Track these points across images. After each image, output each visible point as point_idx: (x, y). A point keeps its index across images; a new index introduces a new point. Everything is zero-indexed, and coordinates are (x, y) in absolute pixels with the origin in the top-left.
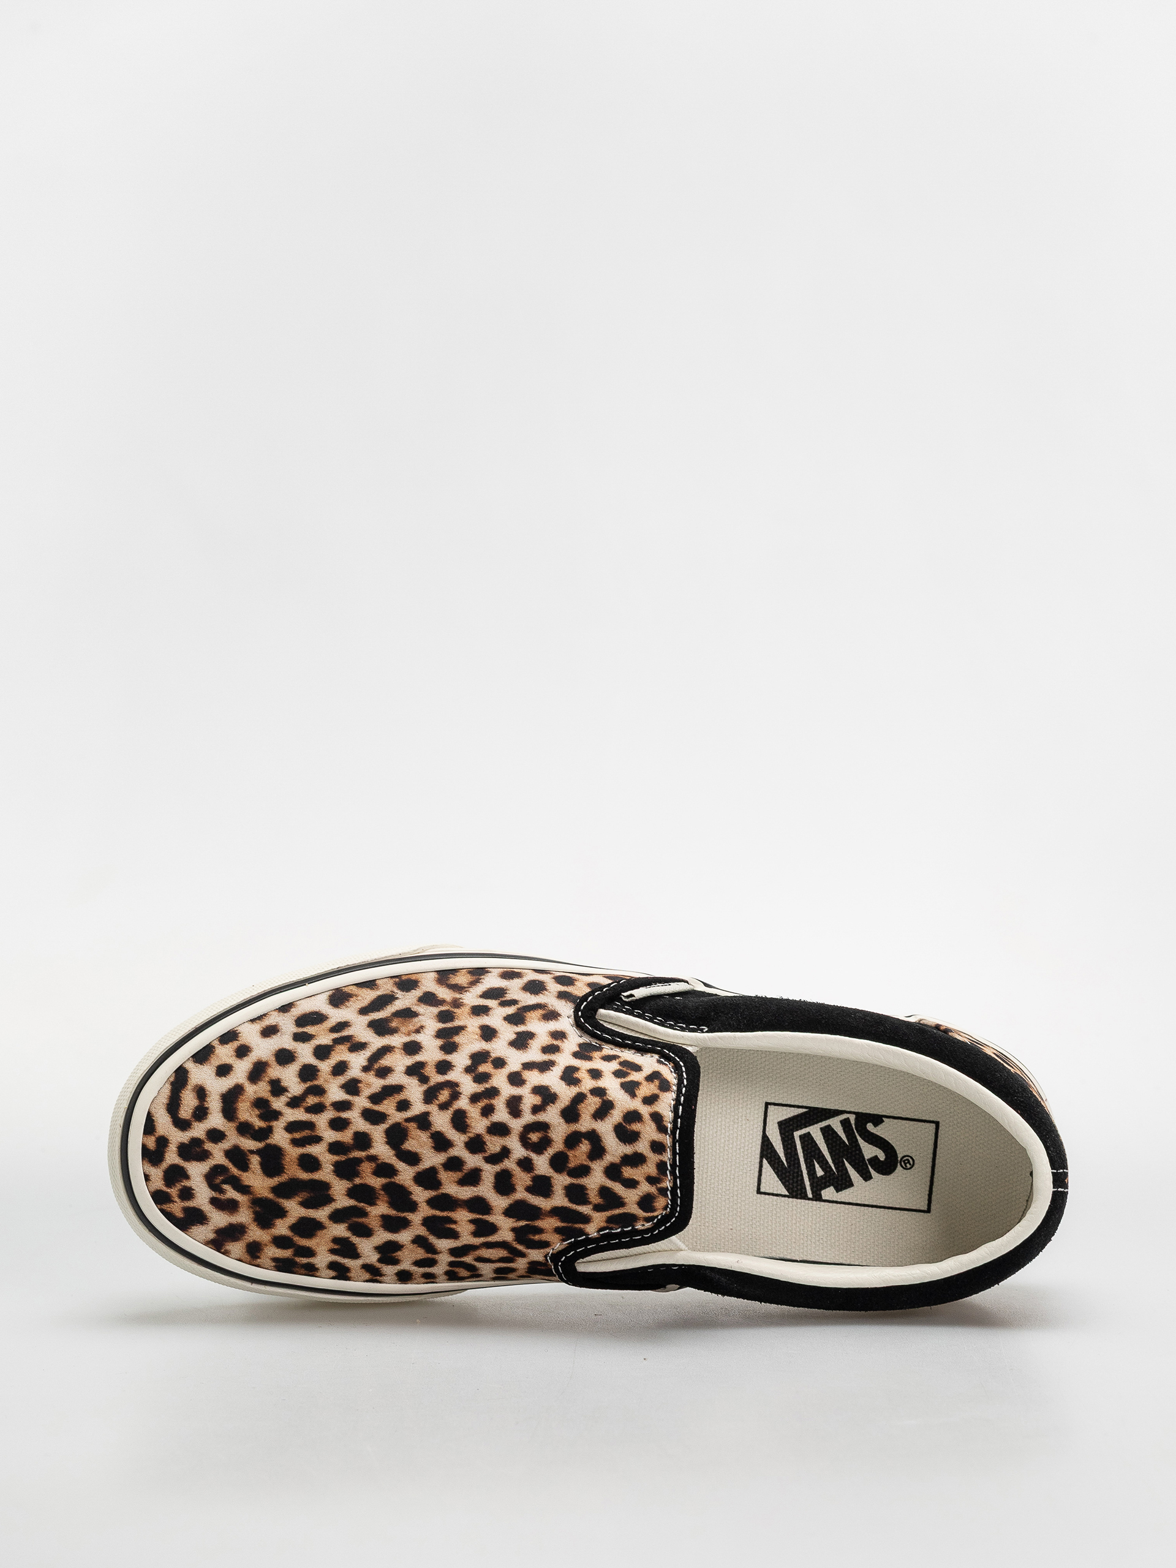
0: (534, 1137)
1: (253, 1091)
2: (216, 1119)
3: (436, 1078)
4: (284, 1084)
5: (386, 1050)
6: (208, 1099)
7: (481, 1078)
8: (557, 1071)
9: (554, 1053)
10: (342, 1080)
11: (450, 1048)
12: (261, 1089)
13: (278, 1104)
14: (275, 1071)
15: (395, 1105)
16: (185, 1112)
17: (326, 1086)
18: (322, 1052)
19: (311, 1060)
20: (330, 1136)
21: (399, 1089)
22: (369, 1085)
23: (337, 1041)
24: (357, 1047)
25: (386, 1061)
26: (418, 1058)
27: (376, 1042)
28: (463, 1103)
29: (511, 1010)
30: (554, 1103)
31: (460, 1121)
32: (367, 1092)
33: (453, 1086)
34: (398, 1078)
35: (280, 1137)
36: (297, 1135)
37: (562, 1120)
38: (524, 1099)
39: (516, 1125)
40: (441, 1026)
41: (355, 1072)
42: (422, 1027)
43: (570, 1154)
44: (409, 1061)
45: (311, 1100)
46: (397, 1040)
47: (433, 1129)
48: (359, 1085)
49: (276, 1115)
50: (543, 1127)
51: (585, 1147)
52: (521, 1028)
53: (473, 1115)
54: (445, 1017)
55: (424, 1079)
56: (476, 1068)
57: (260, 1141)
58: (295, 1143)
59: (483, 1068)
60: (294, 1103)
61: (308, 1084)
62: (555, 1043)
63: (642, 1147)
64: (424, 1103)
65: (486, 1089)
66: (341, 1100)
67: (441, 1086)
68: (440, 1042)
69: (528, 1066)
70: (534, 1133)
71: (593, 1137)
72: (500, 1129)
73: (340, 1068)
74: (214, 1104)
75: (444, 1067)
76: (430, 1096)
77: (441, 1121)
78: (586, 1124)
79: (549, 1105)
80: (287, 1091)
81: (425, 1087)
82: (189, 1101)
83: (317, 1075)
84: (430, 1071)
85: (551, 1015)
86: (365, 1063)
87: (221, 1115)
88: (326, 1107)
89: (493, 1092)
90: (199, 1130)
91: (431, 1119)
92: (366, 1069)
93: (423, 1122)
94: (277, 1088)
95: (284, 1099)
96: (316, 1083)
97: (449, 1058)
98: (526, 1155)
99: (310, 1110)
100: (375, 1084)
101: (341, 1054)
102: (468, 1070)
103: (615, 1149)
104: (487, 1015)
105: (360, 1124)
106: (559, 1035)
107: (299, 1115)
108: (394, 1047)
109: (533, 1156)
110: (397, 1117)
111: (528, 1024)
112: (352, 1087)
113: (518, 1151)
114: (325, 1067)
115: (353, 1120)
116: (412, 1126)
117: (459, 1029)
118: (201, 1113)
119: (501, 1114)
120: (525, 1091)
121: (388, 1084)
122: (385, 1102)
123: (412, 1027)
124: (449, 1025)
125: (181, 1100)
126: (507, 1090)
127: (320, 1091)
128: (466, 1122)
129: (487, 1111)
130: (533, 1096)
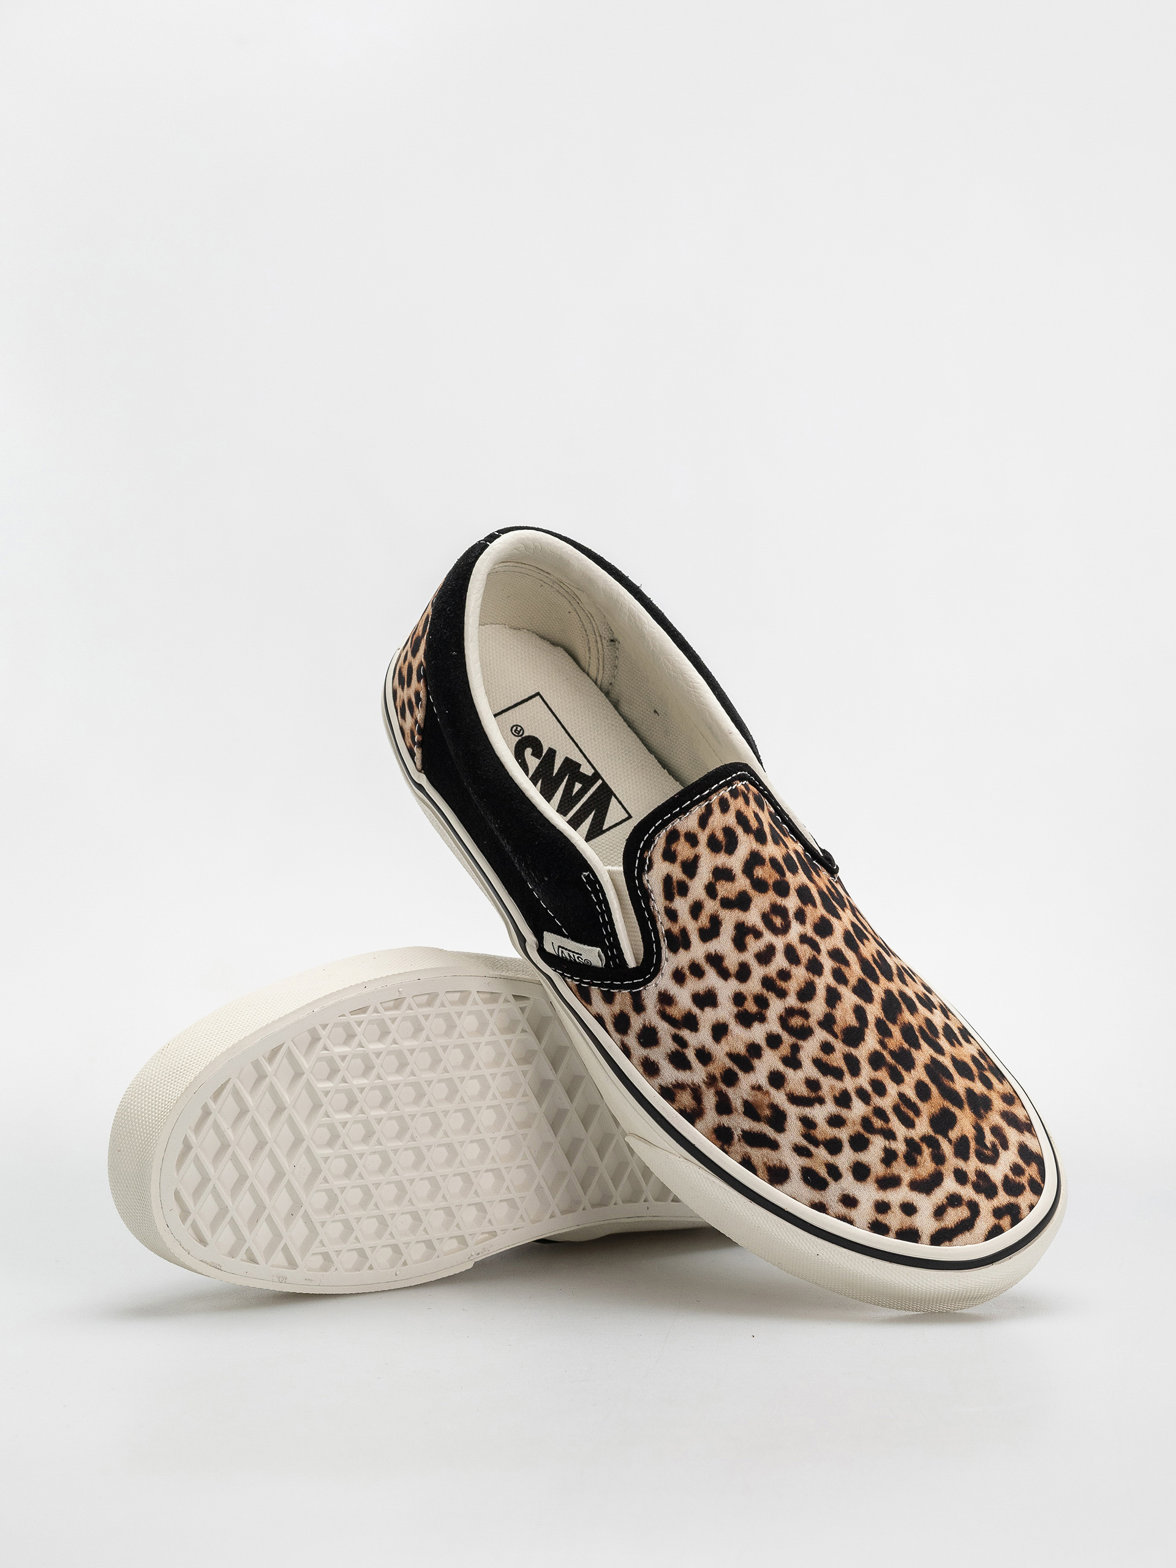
0: (778, 921)
1: (907, 1174)
2: (950, 1185)
3: (787, 1039)
4: (882, 1154)
5: (794, 1099)
6: (940, 1203)
7: (762, 1002)
8: (714, 946)
9: (698, 965)
10: (844, 1112)
11: (754, 1050)
12: (900, 1168)
13: (900, 1147)
14: (878, 1169)
15: (831, 1055)
16: (963, 1213)
17: (859, 1120)
18: (834, 1146)
19: (847, 1149)
20: (892, 1089)
21: (817, 1063)
22: (832, 1088)
23: (816, 1142)
24: (808, 1123)
25: (803, 1091)
26: (781, 1067)
27: (793, 1113)
28: (792, 1001)
29: (685, 1033)
30: (743, 923)
31: (807, 993)
32: (839, 1085)
33: (784, 1021)
34: (810, 1070)
35: (923, 1127)
36: (911, 1114)
37: (752, 906)
38: (756, 952)
39: (779, 943)
40: (741, 1074)
41: (830, 1108)
42: (753, 1088)
43: (771, 882)
44: (789, 1073)
45: (878, 1123)
46: (779, 1098)
47: (828, 1010)
48: (837, 1095)
49: (909, 1142)
50: (766, 918)
51: (759, 872)
52: (696, 1010)
53: (796, 985)
54: (730, 1078)
55: (795, 1049)
56: (757, 1014)
57: (937, 1141)
58: (917, 1112)
59: (751, 1007)
60: (890, 1135)
61: (867, 1135)
62: (688, 973)
63: (730, 819)
64: (814, 1033)
65: (768, 991)
66: (860, 1101)
67: (791, 1031)
68: (756, 1063)
69: (724, 974)
70: (775, 924)
71: (748, 869)
72: (791, 954)
73: (836, 1121)
74: (939, 1195)
75: (774, 1041)
76: (804, 1033)
77: (817, 1007)
78: (742, 883)
79: (747, 926)
80: (885, 1147)
81: (801, 1043)
82: (954, 1216)
83: (855, 1135)
84: (785, 1049)
85: (666, 999)
86: (817, 1106)
87: (943, 1184)
88: (874, 1108)
89: (767, 982)
90: (967, 1192)
91: (821, 1018)
92: (821, 1101)
93: (828, 1023)
94: (889, 1157)
95: (894, 1145)
96: (862, 1131)
97: (762, 1043)
98: (795, 920)
99: (886, 1119)
100: (828, 1084)
101: (824, 1131)
102: (762, 1019)
103: (746, 844)
104: (704, 1047)
105: (867, 1071)
106: (679, 977)
107: (896, 1124)
108: (787, 1095)
109: (791, 914)
110: (840, 1047)
111: (687, 1008)
112: (843, 1100)
113: (796, 929)
114: (843, 1134)
115: (868, 1079)
116: (837, 1029)
117: (732, 1056)
118: (954, 1200)
119: (780, 961)
120: (749, 957)
121: (820, 1074)
122: (835, 1064)
123: (760, 1095)
124: (736, 1068)
125: (957, 1223)
126: (758, 972)
127: (866, 1122)
128: (804, 987)
129: (785, 975)
130: (748, 947)
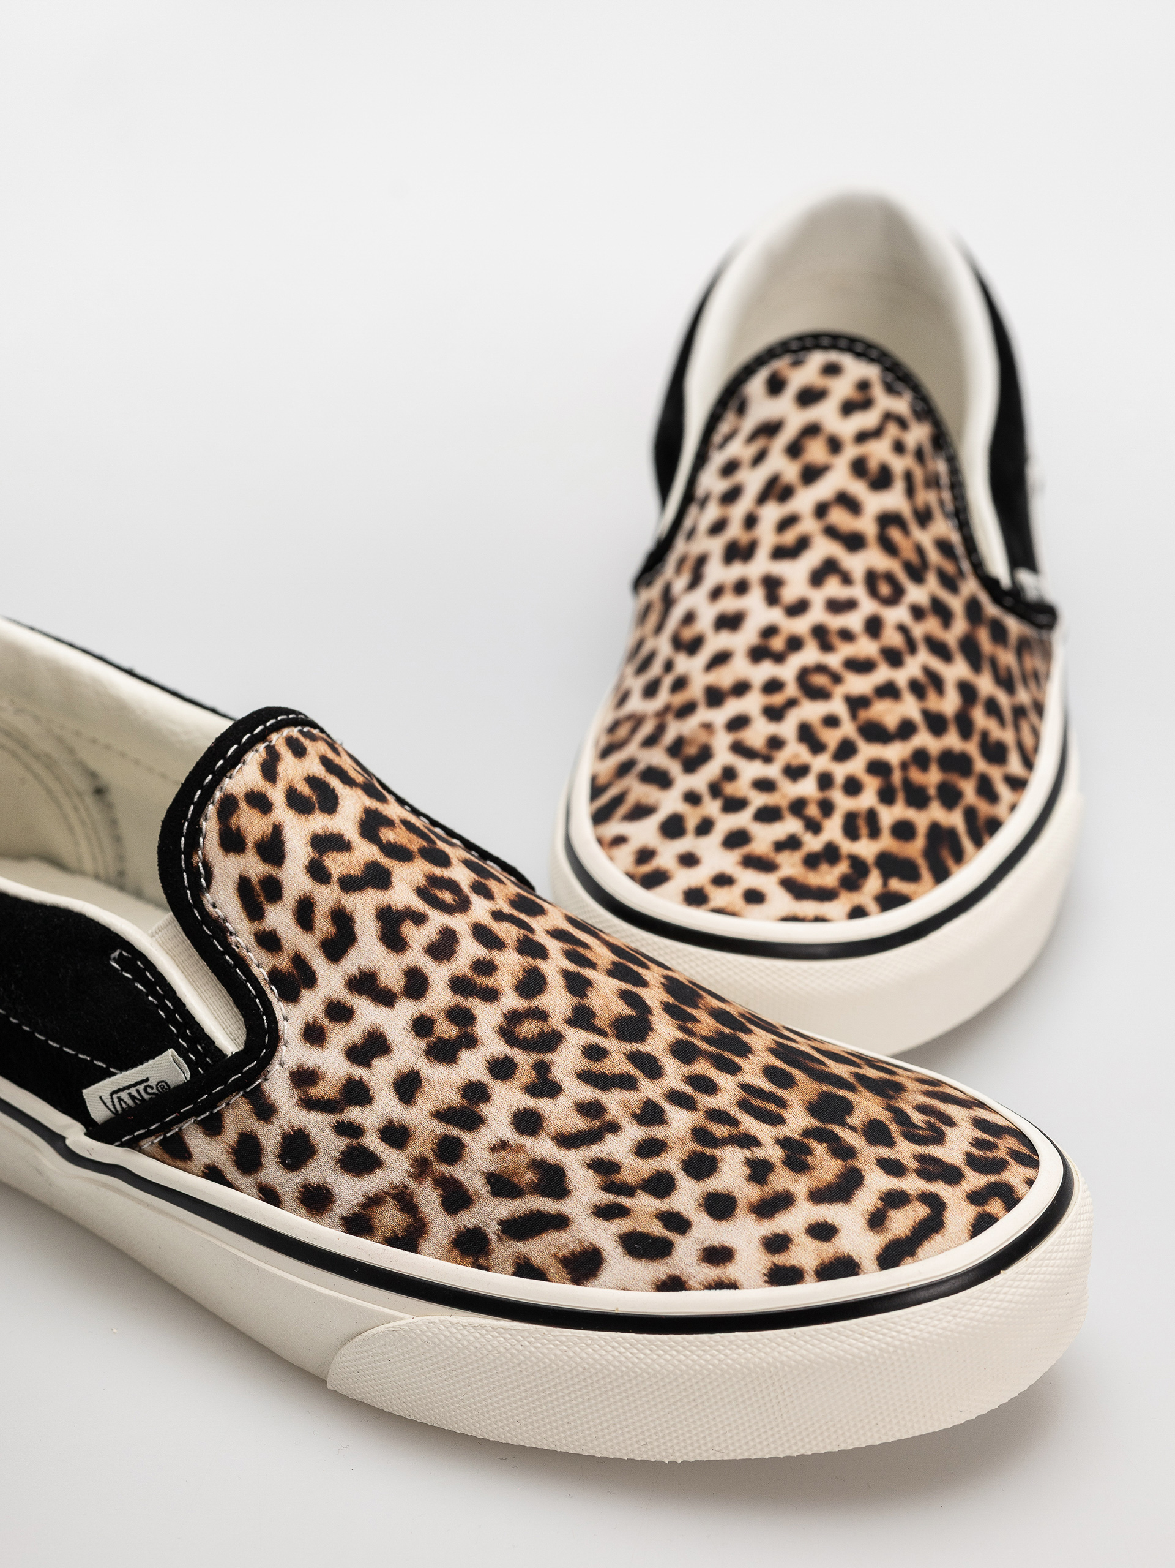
0: (446, 897)
1: (800, 1186)
2: (877, 1182)
3: (524, 1060)
4: (745, 1171)
5: (567, 1141)
6: (872, 1208)
7: (462, 1017)
8: (354, 962)
9: (339, 1002)
10: (658, 1132)
11: (476, 1092)
12: (782, 1180)
13: (772, 1152)
14: (747, 1192)
15: (605, 1061)
16: (918, 1212)
17: (687, 1136)
18: (661, 1185)
19: (684, 1182)
20: (727, 1083)
21: (585, 1077)
22: (625, 1104)
23: (629, 1191)
24: (604, 1168)
25: (578, 1123)
26: (530, 1102)
27: (573, 1161)
28: (511, 1000)
29: (354, 1114)
30: (389, 906)
31: (531, 985)
32: (634, 1098)
33: (507, 1033)
34: (579, 1091)
35: (797, 1120)
36: (773, 1108)
37: (395, 881)
38: (425, 945)
39: (460, 924)
40: (466, 1137)
41: (633, 1133)
42: (494, 1149)
43: (413, 848)
44: (544, 1105)
45: (721, 1130)
46: (543, 1147)
47: (575, 1001)
48: (637, 1111)
49: (784, 1143)
50: (424, 895)
51: (389, 836)
52: (358, 1072)
53: (508, 977)
54: (451, 1150)
55: (542, 1069)
56: (459, 1037)
57: (832, 1132)
58: (782, 1103)
59: (446, 1030)
60: (748, 1141)
61: (709, 1152)
62: (326, 1022)
63: (314, 768)
64: (564, 1037)
65: (465, 997)
66: (678, 1108)
67: (526, 1045)
68: (485, 1109)
69: (385, 998)
70: (443, 901)
71: (369, 832)
72: (486, 937)
73: (649, 1149)
74: (867, 1198)
75: (502, 1069)
76: (550, 1041)
77: (557, 1001)
78: (366, 852)
79: (397, 910)
80: (747, 1159)
81: (548, 1057)
82: (904, 1220)
83: (689, 1157)
84: (525, 1073)
85: (304, 1078)
86: (610, 1138)
87: (866, 1182)
88: (706, 1112)
89: (459, 985)
90: (912, 1184)
91: (569, 1013)
92: (614, 1128)
93: (582, 1018)
94: (759, 1171)
95: (759, 1153)
96: (698, 1148)
97: (486, 1078)
98: (474, 895)
99: (734, 1122)
100: (614, 1102)
101: (635, 1169)
102: (470, 1041)
103: (352, 801)
104: (390, 1121)
106: (314, 1035)
107: (750, 1124)
108: (552, 1139)
109: (465, 888)
110: (615, 1047)
111: (343, 1075)
112: (650, 1114)
113: (480, 905)
114: (670, 1163)
115: (680, 1077)
116: (601, 1024)
117: (443, 1115)
118: (895, 1199)
119: (469, 950)
120: (416, 956)
121: (596, 1091)
122: (617, 1071)
123: (507, 1156)
124: (454, 1131)
125: (913, 1227)
126: (439, 974)
127: (700, 1135)
128: (524, 977)
129: (485, 967)
130: (410, 941)
